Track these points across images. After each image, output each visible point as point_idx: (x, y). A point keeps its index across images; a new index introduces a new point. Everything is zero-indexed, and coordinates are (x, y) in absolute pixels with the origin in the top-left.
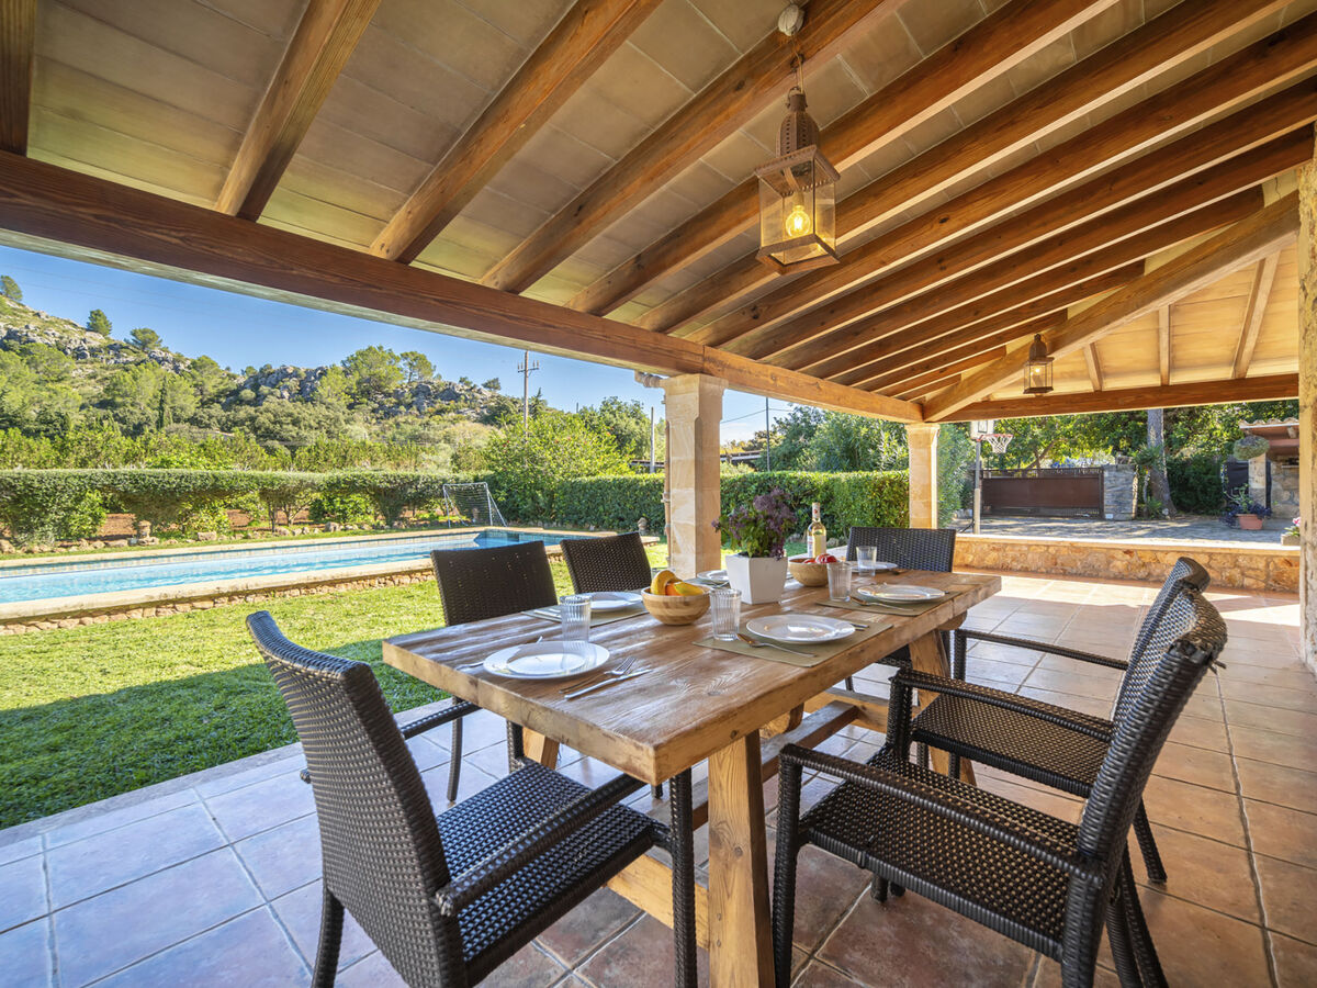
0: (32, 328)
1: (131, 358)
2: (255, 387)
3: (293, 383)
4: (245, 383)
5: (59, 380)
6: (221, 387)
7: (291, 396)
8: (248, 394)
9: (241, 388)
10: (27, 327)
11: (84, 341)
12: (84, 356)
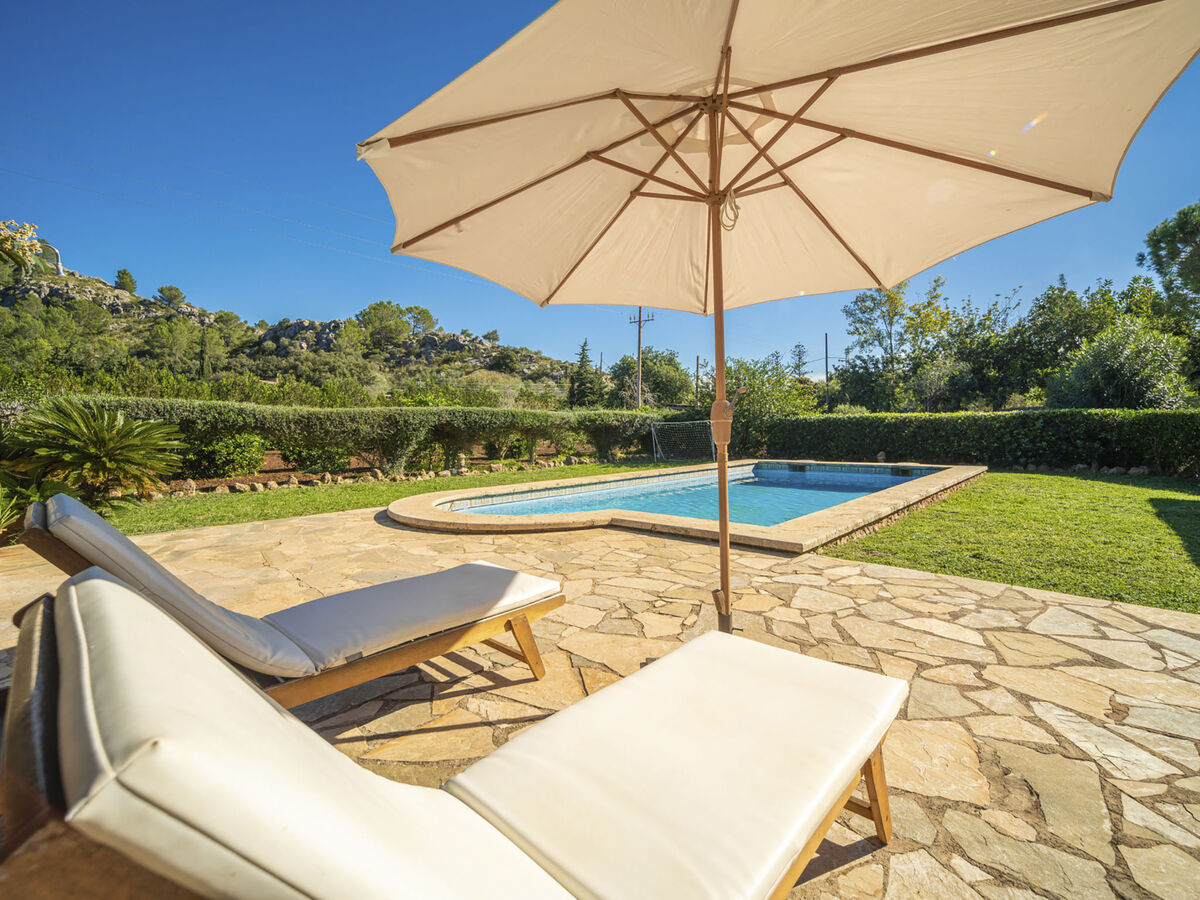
0: (71, 286)
1: (159, 313)
2: (276, 339)
3: (310, 334)
4: (265, 335)
5: (99, 333)
6: (245, 339)
7: (309, 347)
8: (270, 344)
9: (262, 340)
10: (67, 285)
11: (117, 297)
12: (118, 311)
